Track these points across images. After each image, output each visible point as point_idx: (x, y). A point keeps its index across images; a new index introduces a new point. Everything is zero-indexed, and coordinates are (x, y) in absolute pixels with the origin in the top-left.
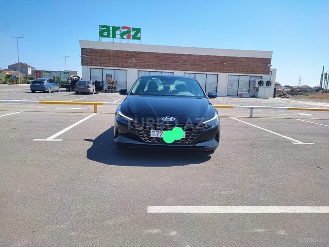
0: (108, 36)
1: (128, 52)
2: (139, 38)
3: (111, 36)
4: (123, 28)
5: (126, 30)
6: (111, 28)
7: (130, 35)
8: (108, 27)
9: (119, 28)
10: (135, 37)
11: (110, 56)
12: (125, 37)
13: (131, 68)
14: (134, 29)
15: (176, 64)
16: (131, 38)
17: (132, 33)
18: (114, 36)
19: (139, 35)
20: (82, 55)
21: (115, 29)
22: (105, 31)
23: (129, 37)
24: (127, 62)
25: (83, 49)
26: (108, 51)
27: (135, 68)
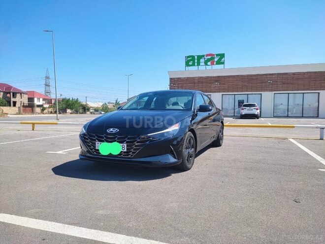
0: (193, 65)
1: (211, 77)
2: (223, 63)
3: (196, 64)
4: (207, 55)
5: (209, 57)
6: (196, 57)
7: (214, 61)
8: (193, 57)
9: (203, 56)
10: (219, 63)
11: (195, 83)
12: (209, 63)
13: (215, 92)
14: (217, 55)
15: (264, 84)
16: (215, 63)
17: (216, 60)
18: (199, 64)
19: (223, 60)
20: (170, 84)
21: (200, 57)
22: (191, 61)
23: (212, 64)
24: (210, 87)
25: (171, 79)
26: (193, 78)
27: (220, 92)
